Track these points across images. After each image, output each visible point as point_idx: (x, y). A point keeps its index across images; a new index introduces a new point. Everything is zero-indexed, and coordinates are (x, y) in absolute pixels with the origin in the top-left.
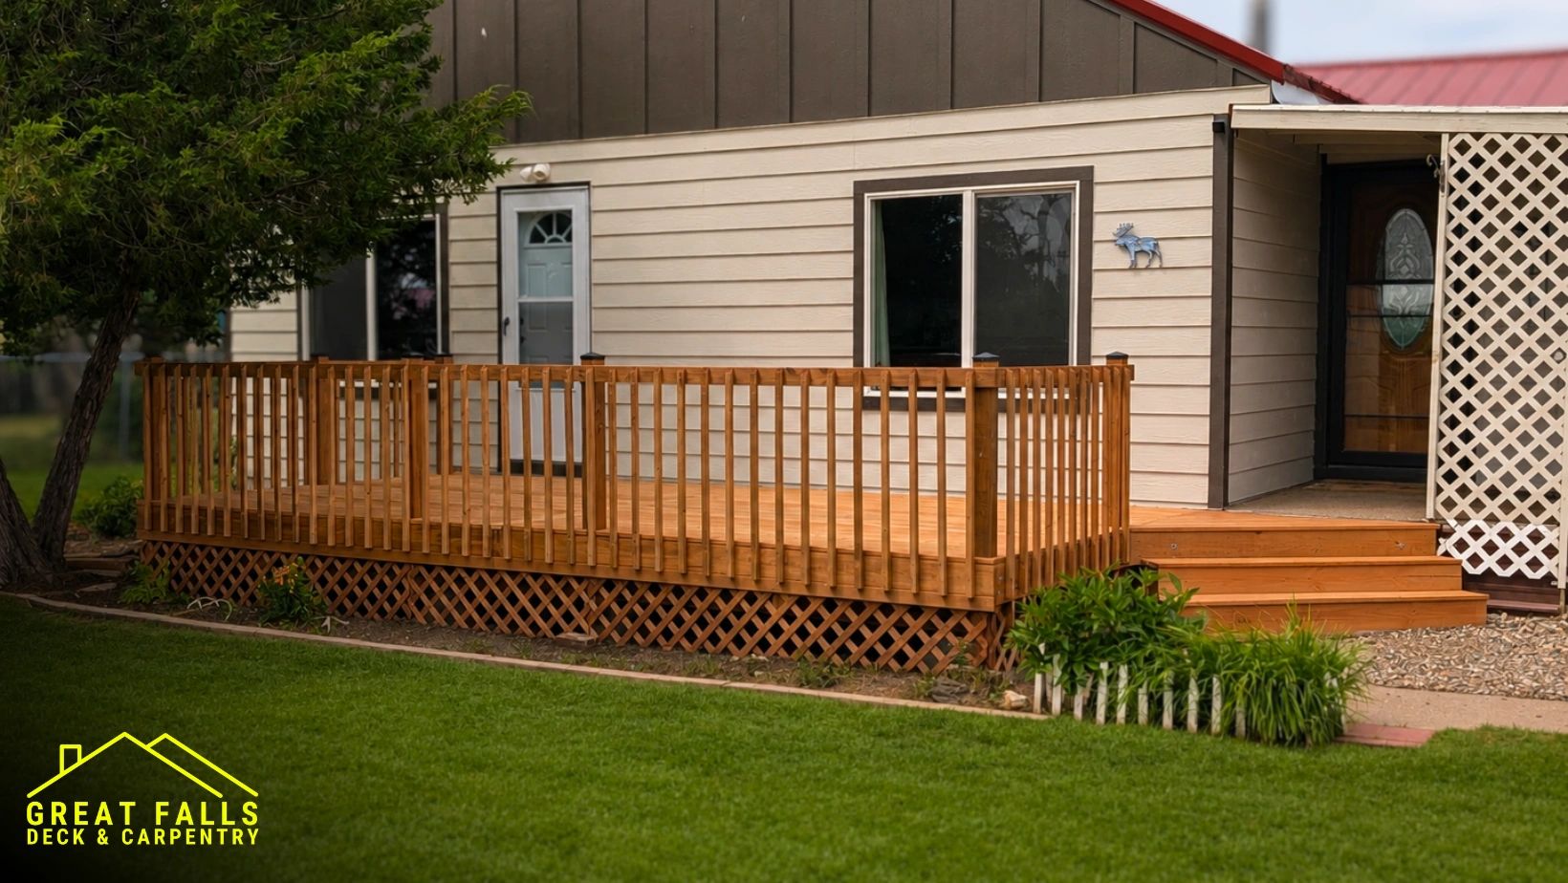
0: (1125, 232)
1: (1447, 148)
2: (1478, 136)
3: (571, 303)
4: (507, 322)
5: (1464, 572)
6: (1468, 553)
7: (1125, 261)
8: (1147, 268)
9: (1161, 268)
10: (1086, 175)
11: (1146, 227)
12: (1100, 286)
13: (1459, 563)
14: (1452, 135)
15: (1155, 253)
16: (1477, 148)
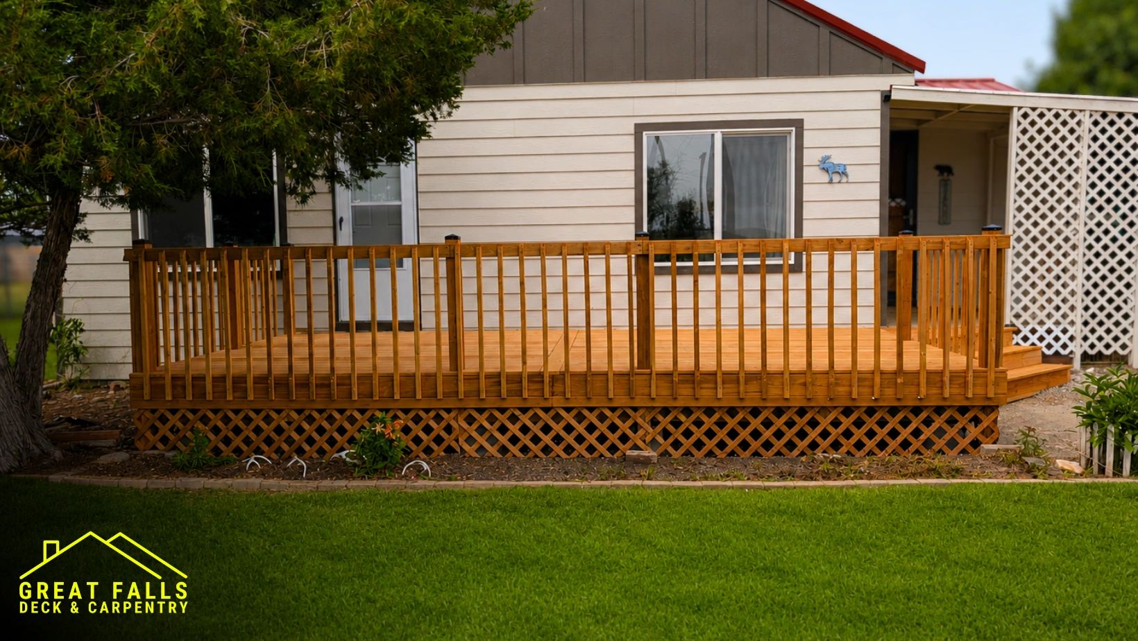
0: (825, 160)
1: (1016, 115)
2: (1034, 109)
3: (400, 207)
4: (341, 220)
5: (1043, 353)
6: (1045, 343)
7: (826, 178)
8: (839, 182)
9: (847, 182)
10: (799, 124)
11: (837, 158)
12: (808, 193)
13: (1041, 348)
14: (1020, 108)
15: (844, 174)
16: (1033, 116)
